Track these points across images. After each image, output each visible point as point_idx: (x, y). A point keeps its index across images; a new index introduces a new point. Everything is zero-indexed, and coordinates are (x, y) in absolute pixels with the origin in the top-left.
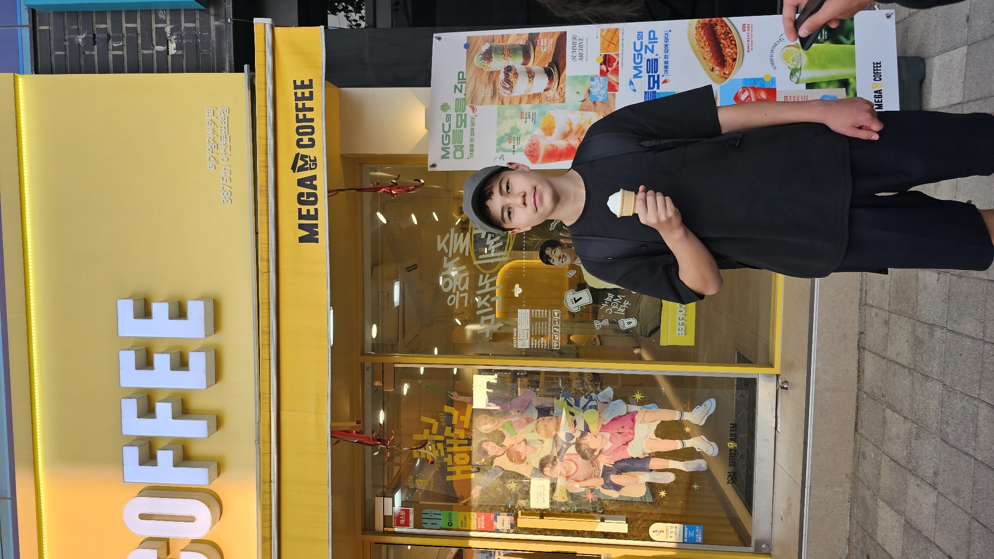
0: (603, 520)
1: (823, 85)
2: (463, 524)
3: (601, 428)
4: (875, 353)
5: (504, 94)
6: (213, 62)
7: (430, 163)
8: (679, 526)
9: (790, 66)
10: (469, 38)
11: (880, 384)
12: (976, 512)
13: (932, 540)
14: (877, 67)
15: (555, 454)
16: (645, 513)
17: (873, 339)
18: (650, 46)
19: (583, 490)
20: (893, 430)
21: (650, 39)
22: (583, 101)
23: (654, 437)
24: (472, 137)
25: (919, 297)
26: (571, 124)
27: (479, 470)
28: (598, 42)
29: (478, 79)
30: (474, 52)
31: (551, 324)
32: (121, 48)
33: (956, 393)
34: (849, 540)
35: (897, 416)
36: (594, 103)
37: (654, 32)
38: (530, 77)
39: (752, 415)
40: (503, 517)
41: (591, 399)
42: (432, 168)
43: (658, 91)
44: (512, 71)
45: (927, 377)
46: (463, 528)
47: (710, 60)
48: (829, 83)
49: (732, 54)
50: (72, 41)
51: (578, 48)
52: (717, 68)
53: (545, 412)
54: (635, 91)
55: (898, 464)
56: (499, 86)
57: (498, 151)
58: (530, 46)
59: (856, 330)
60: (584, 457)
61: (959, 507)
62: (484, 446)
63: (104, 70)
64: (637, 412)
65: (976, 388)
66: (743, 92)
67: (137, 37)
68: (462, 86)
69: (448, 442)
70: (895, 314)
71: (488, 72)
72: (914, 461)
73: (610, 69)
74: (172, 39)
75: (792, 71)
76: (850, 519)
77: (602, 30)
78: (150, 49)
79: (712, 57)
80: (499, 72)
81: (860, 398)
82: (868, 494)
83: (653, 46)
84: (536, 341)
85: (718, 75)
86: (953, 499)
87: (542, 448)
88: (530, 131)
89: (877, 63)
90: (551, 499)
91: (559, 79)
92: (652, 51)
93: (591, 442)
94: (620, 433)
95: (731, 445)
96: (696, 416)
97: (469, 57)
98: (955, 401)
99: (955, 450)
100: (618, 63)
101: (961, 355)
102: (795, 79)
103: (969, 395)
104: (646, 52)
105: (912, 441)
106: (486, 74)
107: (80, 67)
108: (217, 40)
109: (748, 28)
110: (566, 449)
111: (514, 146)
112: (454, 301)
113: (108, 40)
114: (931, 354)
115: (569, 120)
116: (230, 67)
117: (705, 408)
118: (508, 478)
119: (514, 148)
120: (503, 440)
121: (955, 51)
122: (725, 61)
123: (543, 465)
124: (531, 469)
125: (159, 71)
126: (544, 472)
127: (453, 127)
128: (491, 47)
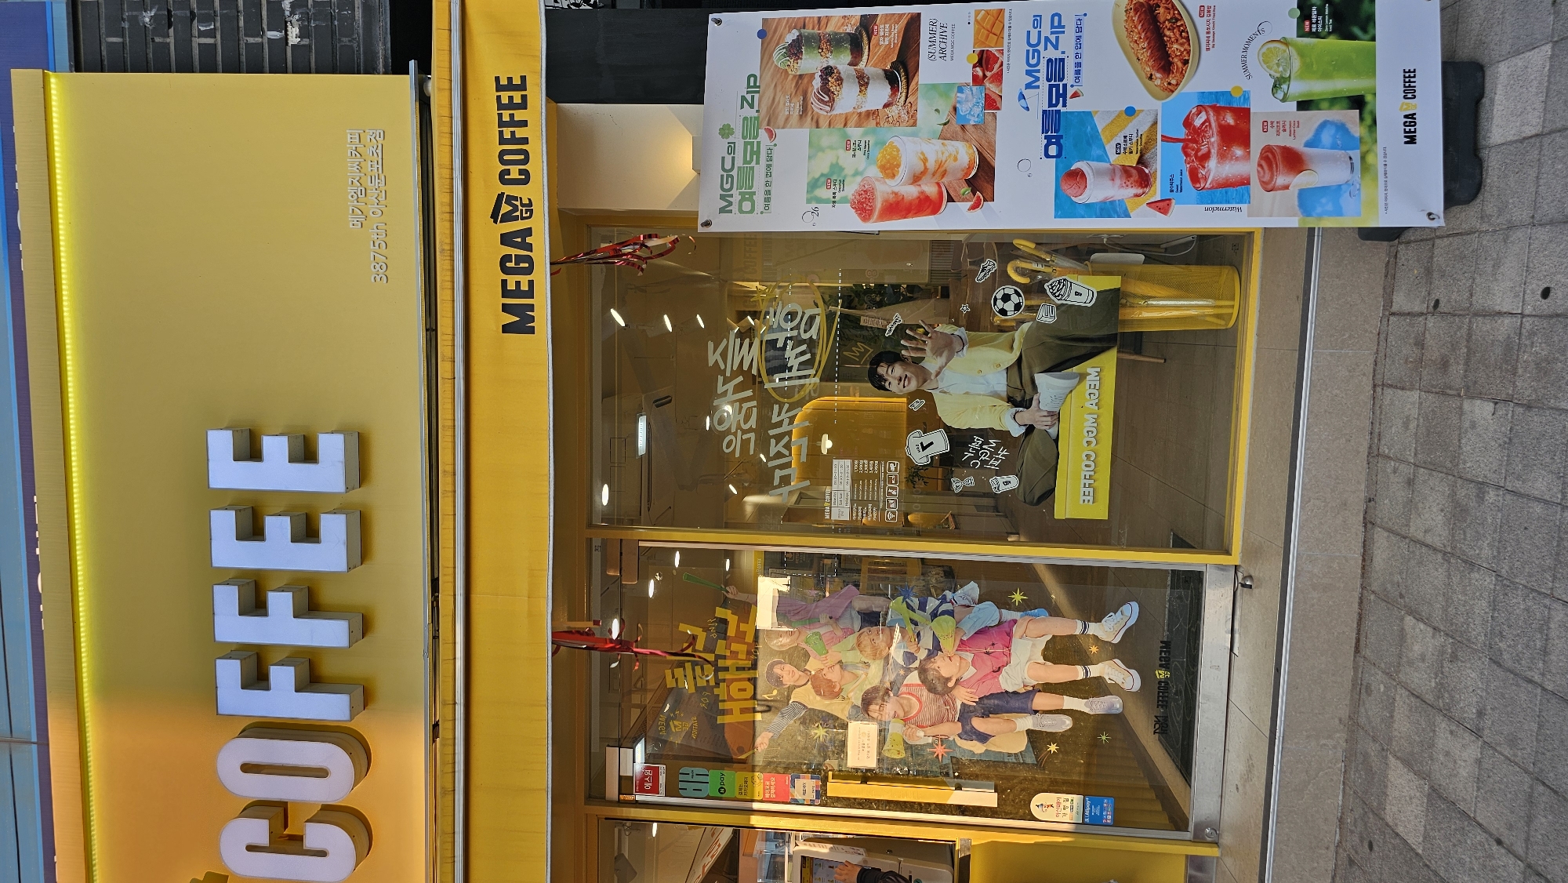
0: (959, 788)
1: (1325, 105)
2: (743, 791)
3: (959, 646)
4: (1390, 531)
5: (819, 111)
6: (359, 58)
7: (701, 221)
8: (1077, 799)
9: (1273, 73)
10: (765, 21)
11: (1397, 578)
12: (1542, 770)
13: (1472, 815)
14: (1409, 77)
15: (888, 685)
16: (1025, 779)
17: (1386, 509)
18: (1053, 38)
19: (930, 740)
20: (1416, 648)
21: (1053, 26)
22: (945, 124)
23: (1041, 660)
24: (769, 179)
25: (1463, 441)
26: (925, 160)
27: (769, 709)
28: (971, 30)
29: (779, 88)
30: (773, 44)
31: (885, 481)
32: (211, 34)
33: (1517, 589)
34: (1341, 820)
35: (1422, 626)
36: (963, 127)
37: (1059, 16)
38: (861, 85)
39: (1193, 630)
40: (805, 781)
41: (944, 600)
42: (705, 228)
43: (1063, 110)
44: (833, 75)
45: (1471, 565)
46: (743, 797)
47: (1146, 63)
48: (1333, 101)
49: (1182, 52)
50: (134, 20)
51: (938, 40)
52: (1159, 75)
53: (871, 619)
54: (1027, 109)
55: (1422, 700)
56: (812, 99)
57: (809, 201)
58: (862, 36)
59: (1362, 495)
60: (932, 689)
61: (1516, 764)
62: (777, 670)
63: (185, 67)
64: (1015, 622)
65: (1548, 580)
66: (1199, 113)
67: (238, 16)
68: (753, 97)
69: (721, 663)
70: (1424, 468)
71: (795, 76)
72: (1446, 695)
73: (988, 74)
74: (294, 20)
75: (1275, 82)
76: (1344, 788)
77: (978, 12)
78: (257, 35)
79: (1151, 56)
80: (812, 76)
81: (1365, 601)
82: (1372, 749)
83: (1057, 38)
84: (860, 508)
85: (1159, 86)
86: (1507, 752)
87: (867, 674)
88: (861, 171)
89: (1409, 71)
90: (879, 753)
91: (908, 89)
92: (1056, 47)
93: (944, 666)
94: (987, 653)
95: (1161, 674)
96: (1109, 629)
97: (765, 51)
98: (1514, 601)
99: (1512, 675)
100: (1002, 65)
101: (1526, 528)
102: (1280, 95)
103: (1537, 591)
104: (1046, 49)
105: (1445, 665)
106: (792, 80)
107: (147, 63)
108: (364, 22)
109: (1209, 12)
110: (905, 677)
111: (834, 193)
112: (733, 446)
113: (192, 20)
114: (1480, 529)
115: (922, 153)
116: (385, 66)
117: (1122, 616)
118: (812, 721)
119: (834, 197)
120: (806, 662)
121: (1533, 52)
122: (1171, 63)
123: (867, 701)
124: (848, 707)
125: (273, 70)
126: (869, 713)
127: (739, 162)
128: (800, 36)
